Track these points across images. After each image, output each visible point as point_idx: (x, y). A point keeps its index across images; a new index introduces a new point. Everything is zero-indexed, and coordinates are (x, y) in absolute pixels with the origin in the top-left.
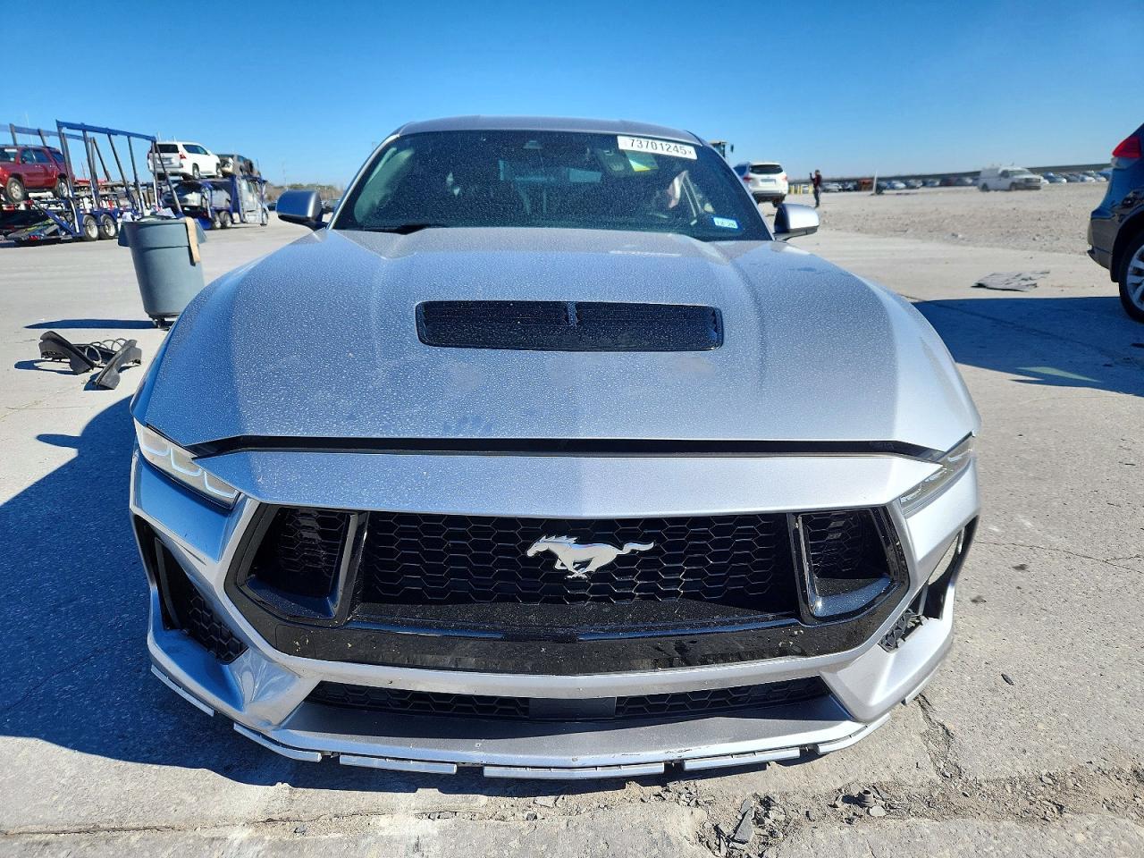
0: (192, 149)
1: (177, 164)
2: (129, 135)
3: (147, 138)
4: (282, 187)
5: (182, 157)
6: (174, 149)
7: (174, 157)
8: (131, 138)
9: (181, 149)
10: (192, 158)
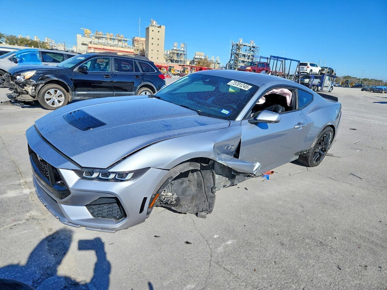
0: (312, 65)
1: (305, 70)
2: (291, 60)
3: (297, 61)
4: (359, 79)
5: (308, 67)
6: (305, 64)
7: (305, 67)
8: (292, 61)
9: (309, 65)
10: (311, 68)
